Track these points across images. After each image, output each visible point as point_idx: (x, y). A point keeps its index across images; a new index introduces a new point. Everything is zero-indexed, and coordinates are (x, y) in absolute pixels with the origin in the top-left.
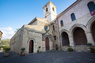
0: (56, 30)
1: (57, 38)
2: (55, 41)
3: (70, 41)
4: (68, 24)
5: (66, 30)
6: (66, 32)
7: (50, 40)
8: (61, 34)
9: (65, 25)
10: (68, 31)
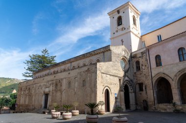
0: (144, 71)
1: (146, 88)
2: (141, 94)
3: (174, 95)
4: (172, 64)
5: (167, 75)
6: (167, 78)
7: (130, 91)
8: (155, 81)
9: (165, 65)
10: (171, 78)
